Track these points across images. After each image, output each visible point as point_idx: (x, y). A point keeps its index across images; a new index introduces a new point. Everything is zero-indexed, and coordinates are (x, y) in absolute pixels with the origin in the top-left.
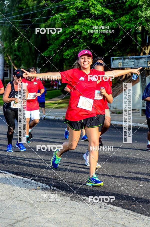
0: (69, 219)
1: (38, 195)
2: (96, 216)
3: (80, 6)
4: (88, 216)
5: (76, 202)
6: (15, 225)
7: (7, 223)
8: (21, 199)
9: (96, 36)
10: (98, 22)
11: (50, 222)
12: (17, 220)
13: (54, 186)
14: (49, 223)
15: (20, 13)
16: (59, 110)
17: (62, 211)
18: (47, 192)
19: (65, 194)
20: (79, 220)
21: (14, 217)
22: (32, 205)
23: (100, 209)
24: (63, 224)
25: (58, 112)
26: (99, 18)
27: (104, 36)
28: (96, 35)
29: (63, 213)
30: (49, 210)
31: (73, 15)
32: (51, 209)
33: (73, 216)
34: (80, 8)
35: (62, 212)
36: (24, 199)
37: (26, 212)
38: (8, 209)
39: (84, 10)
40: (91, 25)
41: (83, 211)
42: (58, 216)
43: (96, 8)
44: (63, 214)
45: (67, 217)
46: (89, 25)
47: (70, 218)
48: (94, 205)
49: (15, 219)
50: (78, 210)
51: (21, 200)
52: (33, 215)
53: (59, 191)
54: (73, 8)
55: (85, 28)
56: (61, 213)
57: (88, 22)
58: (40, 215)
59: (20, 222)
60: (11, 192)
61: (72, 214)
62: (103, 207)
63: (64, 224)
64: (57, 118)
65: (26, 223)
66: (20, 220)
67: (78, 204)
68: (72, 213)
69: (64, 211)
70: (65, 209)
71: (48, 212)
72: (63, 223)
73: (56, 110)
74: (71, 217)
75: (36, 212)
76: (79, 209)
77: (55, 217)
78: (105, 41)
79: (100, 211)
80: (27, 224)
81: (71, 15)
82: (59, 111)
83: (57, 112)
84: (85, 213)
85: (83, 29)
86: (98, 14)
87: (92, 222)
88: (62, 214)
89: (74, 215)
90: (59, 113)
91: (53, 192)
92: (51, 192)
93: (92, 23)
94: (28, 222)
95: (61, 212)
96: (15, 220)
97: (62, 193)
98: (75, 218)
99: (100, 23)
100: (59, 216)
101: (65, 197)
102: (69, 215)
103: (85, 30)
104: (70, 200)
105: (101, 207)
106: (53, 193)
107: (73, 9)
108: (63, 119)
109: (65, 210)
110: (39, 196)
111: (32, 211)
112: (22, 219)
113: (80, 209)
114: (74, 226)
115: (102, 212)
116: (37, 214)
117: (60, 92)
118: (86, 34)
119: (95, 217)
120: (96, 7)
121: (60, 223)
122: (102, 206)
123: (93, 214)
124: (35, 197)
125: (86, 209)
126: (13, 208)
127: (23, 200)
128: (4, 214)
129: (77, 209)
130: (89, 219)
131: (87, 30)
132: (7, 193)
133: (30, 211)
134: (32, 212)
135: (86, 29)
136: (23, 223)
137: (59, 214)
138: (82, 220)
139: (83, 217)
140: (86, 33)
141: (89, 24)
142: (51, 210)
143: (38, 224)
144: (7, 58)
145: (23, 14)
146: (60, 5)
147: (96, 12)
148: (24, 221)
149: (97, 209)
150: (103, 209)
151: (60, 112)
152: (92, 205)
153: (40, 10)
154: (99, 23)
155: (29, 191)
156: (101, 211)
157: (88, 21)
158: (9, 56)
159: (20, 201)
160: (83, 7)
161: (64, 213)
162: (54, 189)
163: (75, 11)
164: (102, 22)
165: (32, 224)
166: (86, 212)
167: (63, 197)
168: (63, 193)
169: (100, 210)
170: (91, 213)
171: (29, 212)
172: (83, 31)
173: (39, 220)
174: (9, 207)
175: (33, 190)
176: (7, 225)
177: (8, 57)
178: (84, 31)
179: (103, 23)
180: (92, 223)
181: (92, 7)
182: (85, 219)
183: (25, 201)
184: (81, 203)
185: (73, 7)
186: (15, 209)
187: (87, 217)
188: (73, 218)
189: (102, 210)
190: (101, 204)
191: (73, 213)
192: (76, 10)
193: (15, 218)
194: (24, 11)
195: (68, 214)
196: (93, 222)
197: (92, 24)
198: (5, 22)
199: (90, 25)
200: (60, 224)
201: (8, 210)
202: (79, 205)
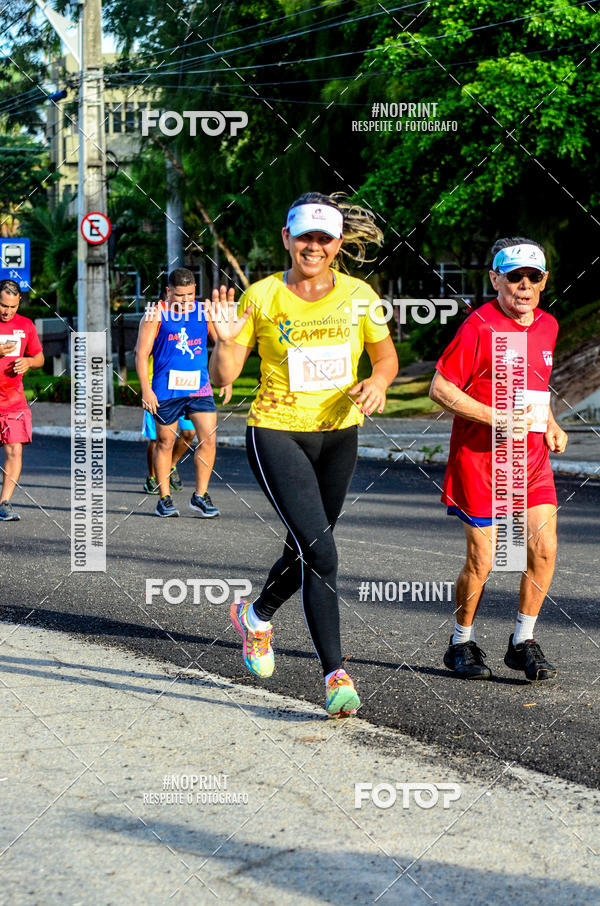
0: (452, 854)
1: (331, 762)
2: (562, 844)
3: (484, 6)
4: (531, 843)
5: (482, 790)
6: (238, 882)
7: (209, 873)
8: (263, 779)
9: (554, 120)
10: (558, 66)
11: (379, 869)
12: (246, 861)
13: (394, 726)
14: (374, 872)
15: (246, 38)
16: (406, 422)
17: (424, 825)
18: (363, 749)
19: (435, 755)
20: (494, 859)
21: (236, 849)
22: (307, 799)
23: (578, 816)
24: (430, 875)
25: (403, 433)
26: (564, 53)
27: (585, 124)
28: (554, 117)
29: (428, 831)
30: (375, 821)
31: (456, 44)
32: (381, 816)
33: (470, 845)
34: (485, 14)
35: (427, 827)
36: (272, 778)
37: (283, 830)
38: (212, 817)
39: (500, 21)
40: (531, 78)
41: (507, 824)
42: (411, 844)
43: (551, 9)
44: (429, 836)
45: (446, 847)
46: (523, 79)
47: (457, 851)
48: (554, 801)
49: (237, 855)
50: (489, 819)
51: (262, 783)
52: (309, 840)
53: (412, 743)
54: (456, 15)
55: (506, 93)
56: (420, 834)
57: (520, 67)
58: (338, 840)
59: (260, 871)
60: (223, 752)
61: (466, 836)
62: (589, 808)
63: (435, 876)
64: (398, 456)
65: (281, 873)
66: (258, 860)
67: (489, 794)
68: (465, 833)
69: (435, 826)
70: (439, 815)
71: (372, 827)
72: (430, 871)
73: (395, 423)
74: (462, 849)
75: (321, 829)
76: (494, 817)
77: (399, 846)
78: (589, 141)
79: (577, 823)
80: (285, 875)
81: (448, 42)
82: (405, 425)
83: (397, 433)
84: (517, 829)
85: (499, 95)
86: (557, 34)
87: (546, 865)
88: (428, 834)
89: (472, 841)
90: (404, 435)
91: (387, 750)
92: (380, 750)
93: (536, 70)
94: (291, 869)
95: (421, 828)
96: (240, 858)
97: (425, 752)
98: (480, 852)
99: (567, 69)
100: (414, 842)
101: (436, 768)
102: (454, 839)
103: (508, 100)
104: (459, 781)
105: (579, 807)
106: (388, 754)
107: (455, 20)
108: (424, 460)
109: (438, 818)
110: (334, 764)
111: (306, 824)
112: (265, 857)
113: (498, 815)
114: (473, 882)
115: (585, 825)
116: (325, 838)
117: (409, 349)
118: (513, 114)
119: (557, 847)
120: (551, 6)
121: (420, 869)
122: (584, 803)
123: (548, 834)
124: (316, 772)
125: (522, 814)
126: (232, 813)
127: (268, 781)
128: (195, 837)
129: (485, 815)
130: (536, 856)
131: (515, 100)
132: (207, 756)
133: (297, 826)
134: (304, 828)
135: (510, 95)
136: (272, 871)
137: (414, 836)
138: (504, 861)
139: (510, 846)
140: (512, 111)
141: (523, 74)
142: (381, 820)
143: (331, 874)
144: (197, 218)
145: (259, 41)
146: (405, 4)
147: (549, 27)
148: (276, 863)
149: (564, 814)
150: (589, 814)
151: (409, 433)
152: (544, 798)
153: (325, 27)
154: (562, 70)
155: (291, 745)
156: (582, 821)
157: (519, 62)
158: (202, 211)
159: (258, 787)
160: (495, 12)
161: (434, 833)
162: (394, 735)
163: (465, 25)
164: (574, 68)
165: (307, 878)
166: (522, 828)
167: (429, 767)
168: (430, 750)
169: (579, 820)
170: (541, 831)
171: (296, 829)
172: (497, 103)
173: (335, 862)
174: (216, 808)
175: (307, 743)
176: (209, 882)
177: (200, 216)
178: (504, 104)
179: (576, 71)
180: (546, 870)
181: (533, 9)
182: (516, 855)
183: (277, 784)
184: (500, 791)
185: (454, 12)
186: (240, 819)
187: (526, 845)
188: (469, 849)
189: (584, 818)
190: (580, 795)
191: (468, 830)
192: (468, 24)
193: (238, 852)
194: (260, 32)
195: (449, 834)
196: (551, 865)
197: (533, 75)
198: (184, 76)
199: (527, 81)
200: (418, 874)
201: (213, 820)
202: (494, 801)
